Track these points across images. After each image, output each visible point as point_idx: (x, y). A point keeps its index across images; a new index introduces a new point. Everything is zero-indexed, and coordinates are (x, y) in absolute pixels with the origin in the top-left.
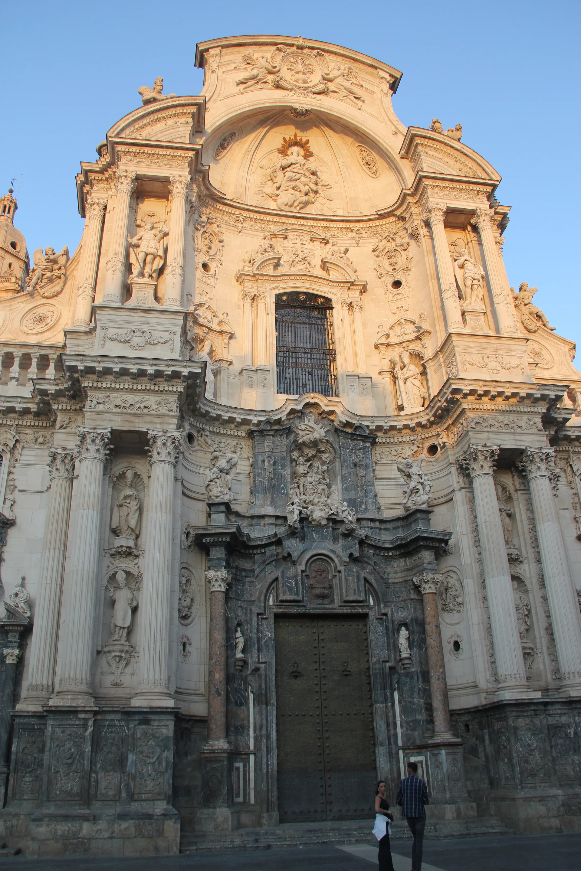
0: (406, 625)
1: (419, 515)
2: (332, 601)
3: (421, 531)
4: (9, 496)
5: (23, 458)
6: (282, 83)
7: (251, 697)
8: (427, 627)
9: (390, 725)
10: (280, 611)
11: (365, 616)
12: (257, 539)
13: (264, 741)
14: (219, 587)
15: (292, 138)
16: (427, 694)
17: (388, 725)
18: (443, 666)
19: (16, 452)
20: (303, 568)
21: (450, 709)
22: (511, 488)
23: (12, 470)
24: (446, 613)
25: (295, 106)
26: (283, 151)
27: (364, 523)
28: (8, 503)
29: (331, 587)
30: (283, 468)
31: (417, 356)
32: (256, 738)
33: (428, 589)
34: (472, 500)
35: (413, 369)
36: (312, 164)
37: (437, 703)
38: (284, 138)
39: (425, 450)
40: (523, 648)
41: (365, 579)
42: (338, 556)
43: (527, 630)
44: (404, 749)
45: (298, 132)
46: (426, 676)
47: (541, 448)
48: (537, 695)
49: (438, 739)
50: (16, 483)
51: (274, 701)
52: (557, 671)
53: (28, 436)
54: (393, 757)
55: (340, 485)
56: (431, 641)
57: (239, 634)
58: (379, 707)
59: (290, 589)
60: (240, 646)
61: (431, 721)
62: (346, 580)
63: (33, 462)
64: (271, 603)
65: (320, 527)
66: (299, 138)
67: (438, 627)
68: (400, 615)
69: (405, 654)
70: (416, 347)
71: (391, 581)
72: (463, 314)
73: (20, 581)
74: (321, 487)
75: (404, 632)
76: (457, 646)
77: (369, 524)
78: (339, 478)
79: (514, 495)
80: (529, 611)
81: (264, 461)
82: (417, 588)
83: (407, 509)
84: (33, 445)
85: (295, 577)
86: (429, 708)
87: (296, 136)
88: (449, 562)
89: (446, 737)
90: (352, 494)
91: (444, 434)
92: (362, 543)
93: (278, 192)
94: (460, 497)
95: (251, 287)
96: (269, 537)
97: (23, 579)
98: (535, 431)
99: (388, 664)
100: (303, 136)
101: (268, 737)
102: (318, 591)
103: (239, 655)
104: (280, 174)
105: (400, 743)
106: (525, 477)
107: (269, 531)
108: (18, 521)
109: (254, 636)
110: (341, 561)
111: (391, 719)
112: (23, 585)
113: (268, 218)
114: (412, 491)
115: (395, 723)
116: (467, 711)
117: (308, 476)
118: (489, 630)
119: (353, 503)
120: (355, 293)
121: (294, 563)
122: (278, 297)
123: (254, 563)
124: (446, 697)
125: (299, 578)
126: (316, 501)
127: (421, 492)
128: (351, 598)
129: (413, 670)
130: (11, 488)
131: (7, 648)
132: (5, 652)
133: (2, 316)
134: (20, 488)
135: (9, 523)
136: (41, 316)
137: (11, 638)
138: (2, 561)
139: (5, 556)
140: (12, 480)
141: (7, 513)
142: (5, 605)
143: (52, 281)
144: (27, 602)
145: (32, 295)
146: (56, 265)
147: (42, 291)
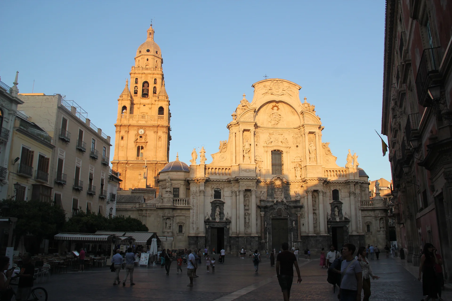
0: (294, 221)
1: (298, 201)
2: (282, 216)
3: (298, 205)
4: (223, 198)
6: (273, 94)
7: (268, 233)
8: (298, 222)
9: (291, 238)
10: (272, 218)
11: (287, 219)
12: (268, 206)
13: (270, 240)
14: (263, 215)
15: (275, 105)
16: (297, 233)
17: (290, 238)
18: (300, 229)
19: (224, 189)
20: (277, 210)
21: (301, 235)
22: (316, 196)
23: (223, 192)
24: (302, 219)
25: (276, 100)
26: (272, 109)
27: (288, 202)
29: (281, 214)
30: (273, 191)
31: (300, 165)
32: (268, 240)
33: (299, 215)
34: (308, 198)
35: (299, 169)
36: (279, 112)
37: (299, 235)
38: (273, 106)
39: (300, 186)
40: (314, 226)
41: (288, 212)
42: (283, 208)
43: (316, 223)
44: (293, 242)
45: (276, 104)
46: (297, 230)
47: (321, 190)
48: (315, 235)
49: (299, 241)
51: (271, 233)
52: (320, 230)
53: (225, 185)
54: (291, 243)
55: (283, 194)
56: (299, 224)
57: (265, 222)
58: (289, 235)
59: (274, 214)
60: (266, 225)
61: (298, 237)
62: (284, 213)
63: (227, 191)
64: (271, 217)
65: (279, 203)
66: (276, 105)
67: (300, 222)
68: (294, 219)
69: (294, 226)
70: (300, 163)
71: (292, 212)
72: (310, 158)
74: (280, 194)
75: (294, 222)
76: (303, 225)
77: (289, 202)
78: (283, 192)
79: (316, 197)
80: (317, 219)
81: (269, 190)
82: (297, 215)
83: (296, 200)
84: (226, 187)
85: (275, 212)
86: (298, 235)
87: (275, 104)
88: (303, 209)
89: (300, 240)
90: (286, 196)
91: (304, 185)
92: (287, 206)
93: (271, 121)
94: (306, 197)
95: (266, 149)
96: (271, 205)
97: (228, 213)
98: (321, 186)
99: (291, 228)
100: (277, 105)
101: (270, 239)
102: (279, 215)
103: (266, 226)
104: (272, 116)
105: (292, 241)
106: (318, 195)
107: (271, 204)
109: (268, 223)
110: (283, 209)
111: (291, 237)
112: (228, 214)
113: (269, 129)
114: (297, 197)
115: (292, 238)
116: (304, 236)
117: (278, 192)
118: (308, 223)
119: (286, 198)
120: (288, 149)
121: (275, 210)
122: (272, 151)
123: (268, 210)
124: (300, 234)
125: (276, 212)
126: (279, 197)
127: (299, 197)
128: (285, 216)
129: (295, 229)
130: (224, 196)
131: (227, 225)
132: (227, 226)
133: (215, 157)
134: (225, 196)
135: (224, 203)
136: (223, 157)
137: (228, 224)
138: (224, 210)
139: (224, 209)
140: (224, 194)
141: (223, 201)
142: (226, 218)
143: (224, 148)
144: (230, 218)
145: (220, 152)
146: (225, 145)
147: (222, 151)
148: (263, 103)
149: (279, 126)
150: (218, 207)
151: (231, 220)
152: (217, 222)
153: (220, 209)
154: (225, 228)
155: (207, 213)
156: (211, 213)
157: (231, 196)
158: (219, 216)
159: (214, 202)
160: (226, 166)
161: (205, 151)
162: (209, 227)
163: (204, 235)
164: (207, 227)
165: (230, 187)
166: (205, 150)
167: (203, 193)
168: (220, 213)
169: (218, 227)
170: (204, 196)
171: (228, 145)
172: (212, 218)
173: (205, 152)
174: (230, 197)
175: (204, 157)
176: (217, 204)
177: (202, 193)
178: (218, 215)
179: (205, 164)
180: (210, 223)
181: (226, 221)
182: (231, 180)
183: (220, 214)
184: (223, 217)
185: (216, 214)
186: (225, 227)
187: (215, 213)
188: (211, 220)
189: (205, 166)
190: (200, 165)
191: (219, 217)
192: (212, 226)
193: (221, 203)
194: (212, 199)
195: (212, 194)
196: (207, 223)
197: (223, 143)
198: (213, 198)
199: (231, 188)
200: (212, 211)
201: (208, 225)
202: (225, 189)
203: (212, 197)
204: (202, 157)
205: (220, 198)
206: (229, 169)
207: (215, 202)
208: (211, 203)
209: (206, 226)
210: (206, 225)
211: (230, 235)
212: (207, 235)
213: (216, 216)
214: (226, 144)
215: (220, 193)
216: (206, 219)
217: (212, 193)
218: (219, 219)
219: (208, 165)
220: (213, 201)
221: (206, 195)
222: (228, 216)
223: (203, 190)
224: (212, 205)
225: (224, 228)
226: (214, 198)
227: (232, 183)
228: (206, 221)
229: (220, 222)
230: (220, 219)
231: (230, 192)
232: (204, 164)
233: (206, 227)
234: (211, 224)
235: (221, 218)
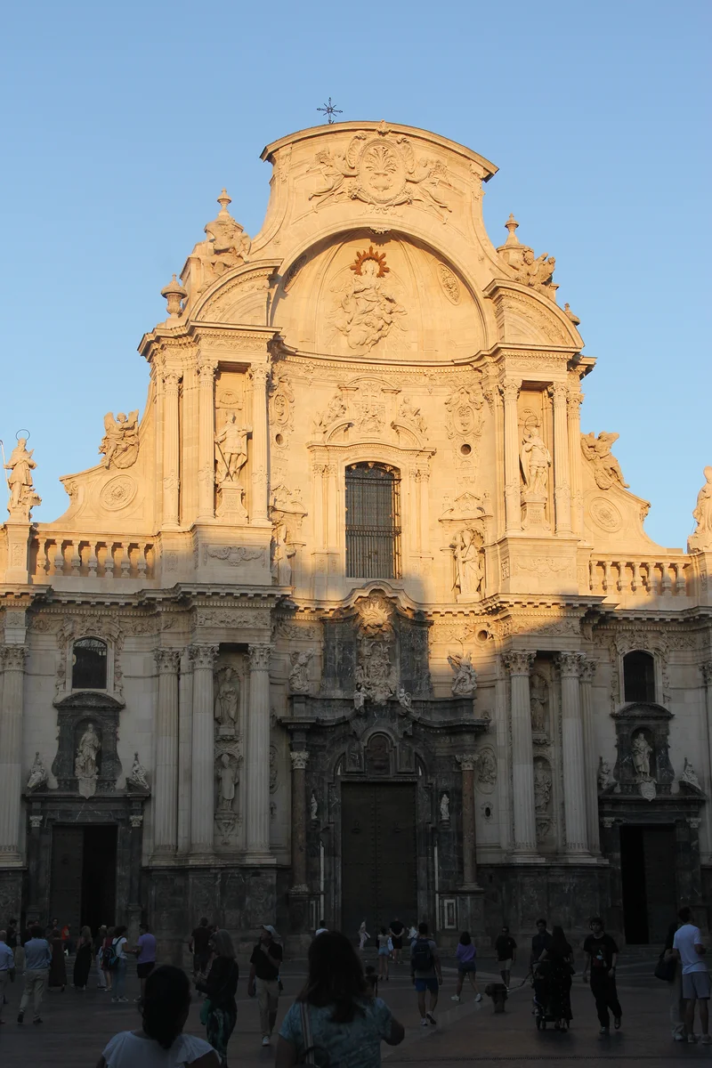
0: (447, 793)
1: (464, 703)
2: (388, 773)
3: (464, 720)
4: (118, 683)
5: (125, 646)
6: (362, 196)
7: (322, 849)
8: (464, 798)
9: (430, 874)
10: (346, 780)
11: (415, 784)
12: (330, 721)
13: (333, 884)
14: (300, 766)
15: (367, 251)
16: (460, 850)
17: (428, 872)
18: (474, 830)
19: (119, 641)
20: (366, 744)
21: (478, 862)
22: (548, 679)
23: (118, 657)
24: (481, 784)
25: (373, 227)
26: (357, 269)
27: (418, 704)
28: (118, 689)
29: (387, 760)
30: (351, 653)
31: (478, 535)
32: (325, 882)
33: (467, 767)
34: (509, 690)
35: (472, 552)
36: (388, 286)
37: (467, 860)
38: (358, 254)
39: (477, 634)
40: (537, 819)
41: (416, 753)
42: (394, 733)
43: (547, 803)
44: (440, 893)
45: (374, 245)
46: (461, 839)
47: (574, 652)
48: (542, 861)
49: (465, 888)
50: (122, 669)
51: (340, 852)
52: (564, 839)
53: (127, 625)
54: (431, 899)
55: (399, 667)
56: (466, 810)
57: (313, 800)
58: (422, 860)
59: (354, 761)
60: (315, 811)
61: (461, 872)
62: (400, 754)
63: (134, 650)
64: (339, 774)
65: (379, 708)
66: (374, 252)
67: (472, 799)
68: (444, 784)
69: (445, 817)
70: (478, 526)
71: (437, 754)
72: (523, 504)
73: (134, 757)
74: (382, 670)
75: (445, 799)
76: (488, 812)
77: (422, 705)
78: (398, 660)
79: (551, 685)
80: (550, 788)
81: (334, 648)
82: (458, 764)
83: (455, 695)
84: (131, 634)
85: (358, 752)
86: (461, 862)
87: (371, 249)
88: (486, 741)
89: (473, 886)
90: (408, 676)
91: (493, 626)
92: (415, 723)
93: (349, 327)
94: (500, 686)
95: (322, 458)
96: (339, 719)
97: (136, 755)
98: (572, 634)
99: (431, 826)
100: (379, 250)
101: (335, 880)
102: (376, 763)
103: (314, 817)
104: (352, 302)
105: (437, 889)
106: (559, 674)
107: (340, 714)
108: (127, 704)
109: (326, 801)
110: (396, 737)
111: (430, 870)
112: (136, 759)
113: (339, 364)
114: (460, 681)
115: (434, 873)
116: (492, 866)
117: (373, 658)
118: (512, 803)
119: (409, 686)
120: (424, 459)
121: (358, 740)
122: (348, 468)
123: (325, 739)
124: (474, 855)
125: (362, 753)
126: (378, 683)
127: (468, 682)
128: (403, 770)
129: (451, 830)
130: (118, 674)
131: (132, 814)
132: (131, 818)
133: (81, 491)
134: (125, 674)
135: (121, 707)
136: (119, 489)
137: (135, 806)
138: (117, 739)
139: (119, 735)
140: (119, 667)
141: (117, 698)
142: (127, 779)
143: (125, 450)
144: (146, 777)
145: (108, 468)
146: (129, 433)
147: (116, 462)
148: (313, 242)
149: (384, 351)
150: (90, 725)
151: (150, 788)
152: (82, 799)
153: (100, 736)
154: (121, 828)
155: (37, 758)
156: (58, 757)
157: (155, 673)
158: (92, 770)
159: (73, 704)
160: (134, 531)
161: (30, 462)
162: (42, 822)
163: (18, 864)
164: (36, 825)
165: (148, 634)
166: (31, 453)
167: (21, 661)
168: (99, 754)
169: (90, 820)
170: (24, 673)
171: (146, 436)
172: (62, 778)
173: (31, 466)
174: (149, 679)
175: (27, 488)
176: (88, 713)
177: (15, 663)
178: (90, 767)
179: (33, 520)
180: (49, 806)
181: (129, 794)
182: (154, 599)
183: (98, 763)
184: (114, 774)
185: (80, 761)
186: (120, 823)
187: (76, 755)
188: (52, 790)
189: (33, 532)
190: (5, 527)
191: (96, 777)
192: (59, 820)
193: (104, 708)
194: (61, 688)
195: (61, 666)
196: (36, 806)
197: (120, 425)
198: (69, 682)
199: (155, 640)
200: (60, 747)
201: (43, 813)
202: (127, 640)
203: (63, 680)
204: (17, 487)
205: (103, 686)
206: (149, 547)
207: (76, 703)
208: (56, 706)
209: (31, 818)
210: (30, 813)
211: (145, 863)
212: (33, 864)
213: (82, 767)
214: (133, 428)
215: (104, 659)
216: (31, 784)
217: (64, 659)
218: (94, 785)
219: (45, 525)
220: (66, 700)
221: (35, 670)
222: (135, 768)
223: (18, 647)
224: (60, 716)
225: (117, 827)
226: (74, 686)
227: (158, 614)
228: (29, 794)
229: (99, 797)
230: (98, 782)
231: (151, 655)
232: (25, 521)
233: (29, 822)
234: (52, 811)
235: (104, 781)
